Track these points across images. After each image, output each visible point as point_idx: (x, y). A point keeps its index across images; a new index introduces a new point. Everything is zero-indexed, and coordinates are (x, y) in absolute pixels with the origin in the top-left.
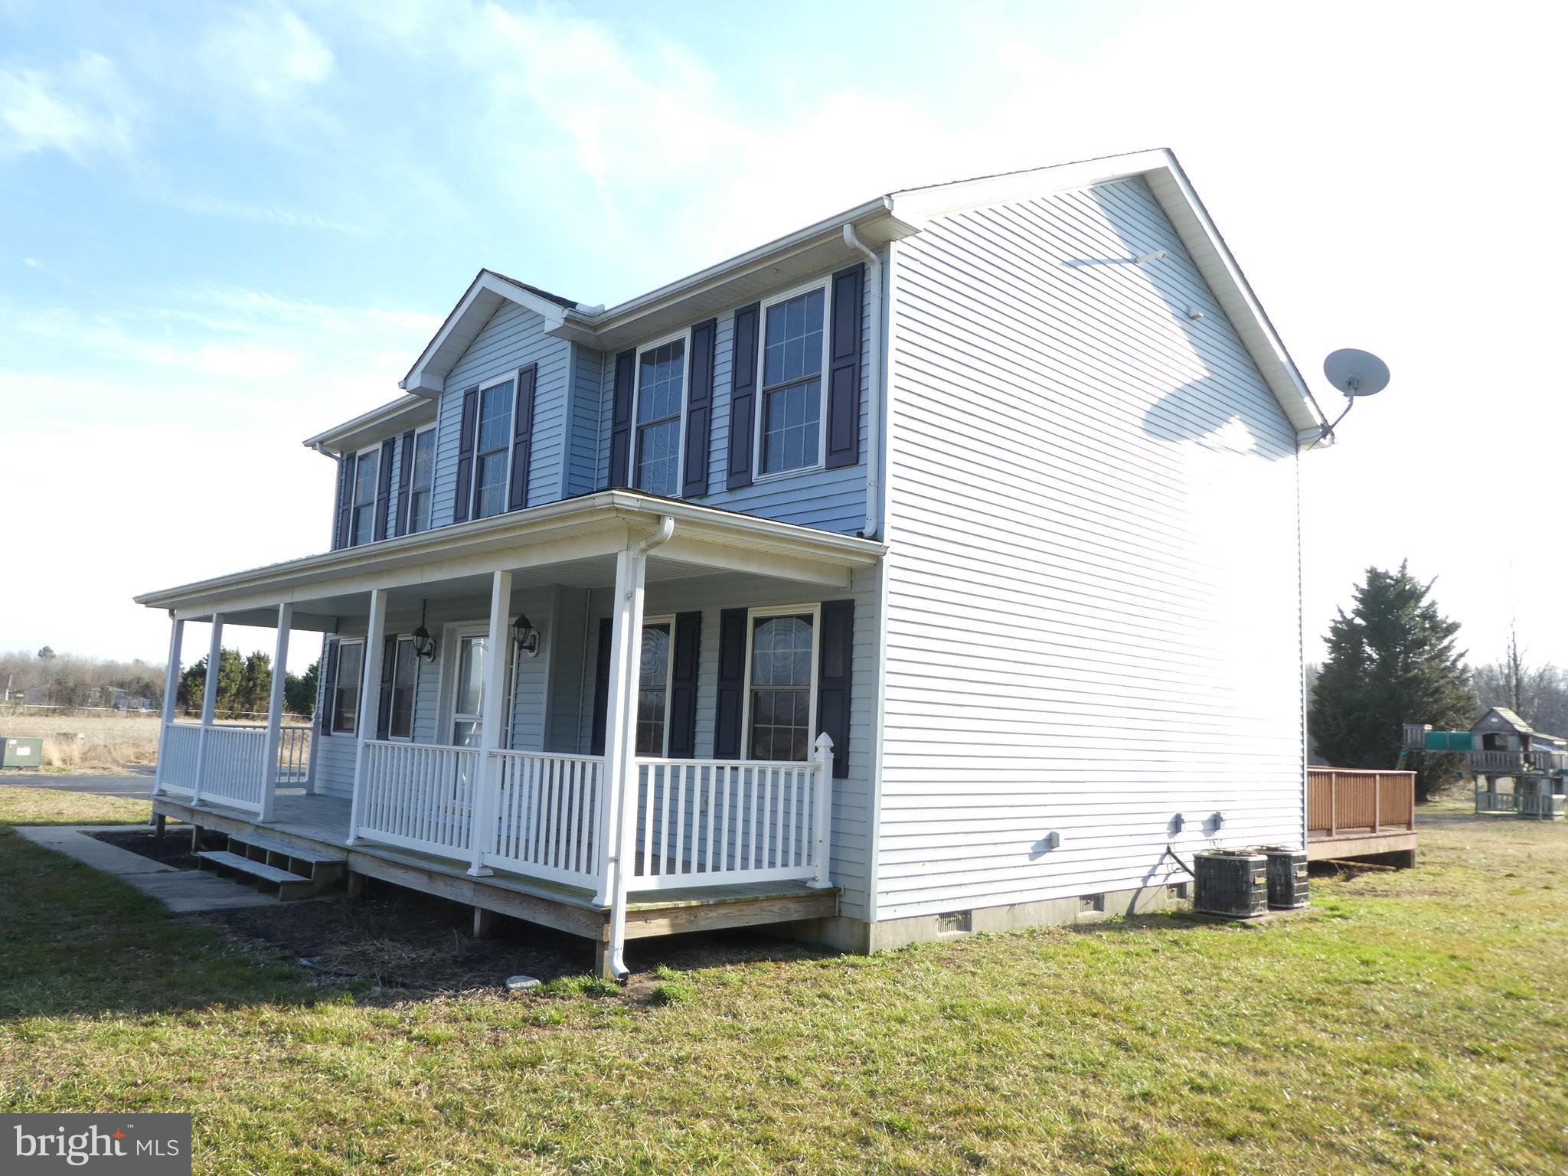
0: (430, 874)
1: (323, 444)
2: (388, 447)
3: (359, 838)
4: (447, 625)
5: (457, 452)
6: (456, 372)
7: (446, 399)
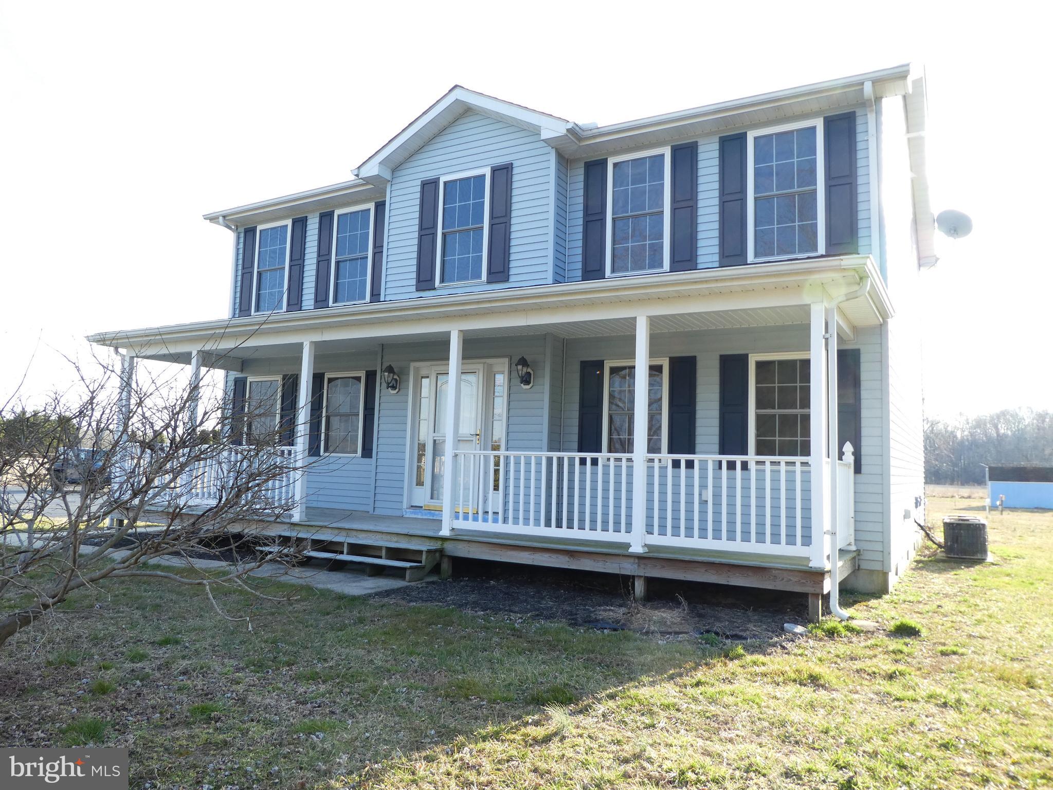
0: (571, 554)
1: (227, 219)
2: (299, 225)
3: (453, 529)
4: (413, 365)
5: (416, 228)
6: (404, 166)
7: (394, 187)
